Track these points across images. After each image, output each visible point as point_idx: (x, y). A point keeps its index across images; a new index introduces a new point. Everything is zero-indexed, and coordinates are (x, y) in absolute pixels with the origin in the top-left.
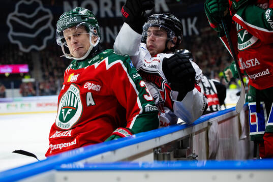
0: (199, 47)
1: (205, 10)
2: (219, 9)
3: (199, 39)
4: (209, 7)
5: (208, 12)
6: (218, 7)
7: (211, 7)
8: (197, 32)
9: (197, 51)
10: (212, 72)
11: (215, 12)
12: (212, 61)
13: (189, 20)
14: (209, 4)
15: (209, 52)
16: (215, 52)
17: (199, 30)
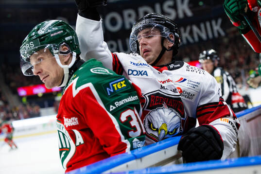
0: (227, 47)
1: (225, 11)
2: (239, 7)
3: (226, 40)
4: (229, 7)
5: (229, 13)
6: (238, 5)
7: (231, 7)
8: (223, 33)
9: (225, 52)
10: (242, 71)
11: (236, 11)
12: (241, 60)
13: (214, 23)
14: (228, 4)
15: (237, 51)
16: (243, 51)
17: (224, 31)
